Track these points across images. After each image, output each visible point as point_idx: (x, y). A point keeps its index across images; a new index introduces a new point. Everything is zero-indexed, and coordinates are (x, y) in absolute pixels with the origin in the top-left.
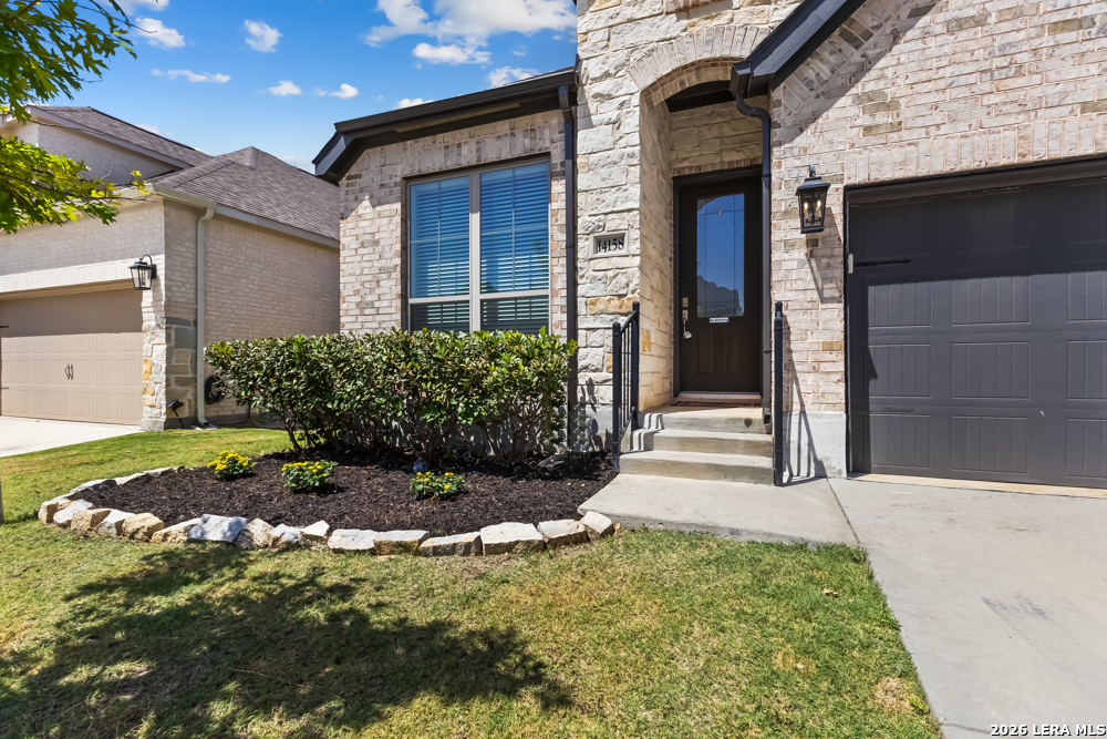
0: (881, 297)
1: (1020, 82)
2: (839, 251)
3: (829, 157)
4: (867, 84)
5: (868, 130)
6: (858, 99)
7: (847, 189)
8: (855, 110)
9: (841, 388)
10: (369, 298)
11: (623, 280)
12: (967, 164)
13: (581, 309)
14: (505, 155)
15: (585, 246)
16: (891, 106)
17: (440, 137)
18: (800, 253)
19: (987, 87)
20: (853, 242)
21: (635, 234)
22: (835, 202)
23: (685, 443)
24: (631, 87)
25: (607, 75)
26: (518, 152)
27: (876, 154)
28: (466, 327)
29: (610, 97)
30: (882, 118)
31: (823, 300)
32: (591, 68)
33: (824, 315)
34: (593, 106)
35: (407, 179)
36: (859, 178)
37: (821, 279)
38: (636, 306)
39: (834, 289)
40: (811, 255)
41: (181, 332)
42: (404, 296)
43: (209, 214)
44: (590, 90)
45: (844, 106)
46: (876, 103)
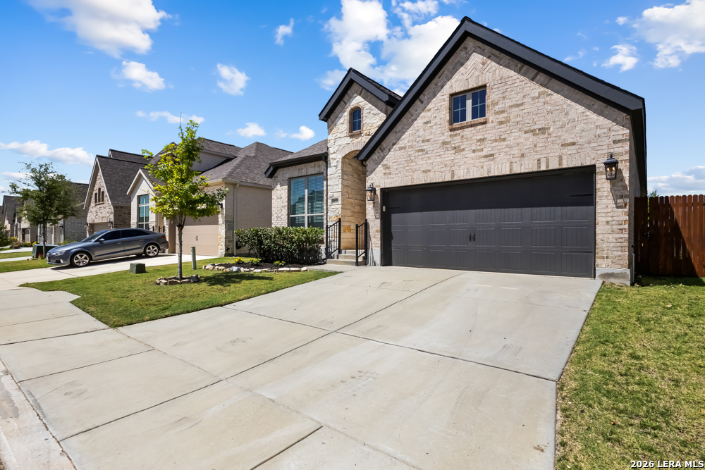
0: (395, 217)
1: (412, 164)
2: (379, 206)
3: (377, 181)
4: (384, 162)
5: (385, 174)
6: (383, 166)
7: (381, 189)
8: (382, 169)
9: (379, 242)
10: (280, 215)
11: (337, 211)
12: (403, 185)
13: (328, 220)
14: (313, 173)
15: (329, 201)
16: (388, 168)
17: (297, 166)
18: (371, 206)
19: (406, 165)
20: (383, 203)
21: (340, 199)
22: (378, 192)
23: (346, 257)
24: (339, 156)
25: (334, 153)
26: (316, 172)
27: (386, 180)
28: (303, 225)
29: (335, 159)
30: (387, 171)
31: (376, 218)
32: (331, 150)
33: (376, 223)
34: (331, 161)
35: (290, 178)
36: (383, 187)
37: (376, 213)
38: (340, 219)
39: (378, 216)
40: (374, 206)
41: (229, 225)
42: (288, 215)
43: (238, 185)
44: (331, 156)
45: (380, 168)
46: (386, 167)
